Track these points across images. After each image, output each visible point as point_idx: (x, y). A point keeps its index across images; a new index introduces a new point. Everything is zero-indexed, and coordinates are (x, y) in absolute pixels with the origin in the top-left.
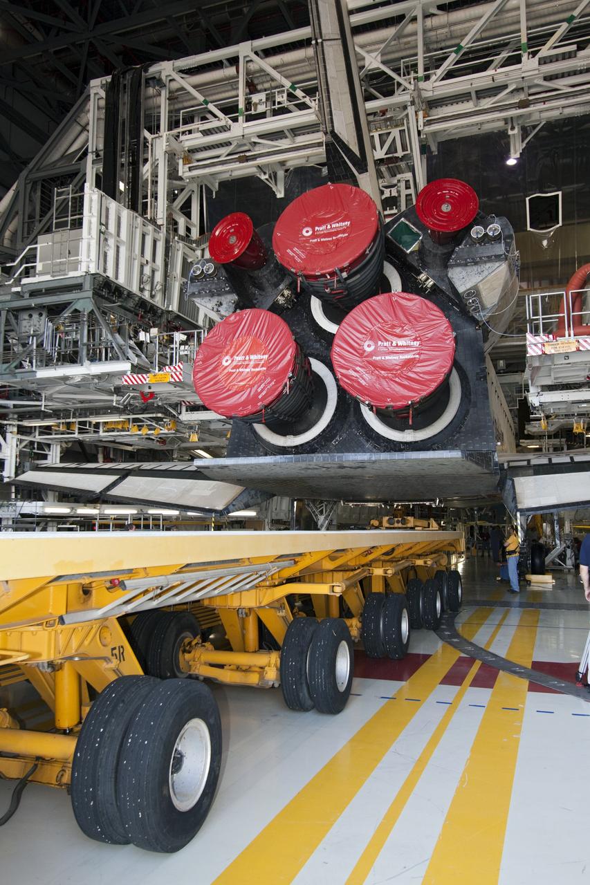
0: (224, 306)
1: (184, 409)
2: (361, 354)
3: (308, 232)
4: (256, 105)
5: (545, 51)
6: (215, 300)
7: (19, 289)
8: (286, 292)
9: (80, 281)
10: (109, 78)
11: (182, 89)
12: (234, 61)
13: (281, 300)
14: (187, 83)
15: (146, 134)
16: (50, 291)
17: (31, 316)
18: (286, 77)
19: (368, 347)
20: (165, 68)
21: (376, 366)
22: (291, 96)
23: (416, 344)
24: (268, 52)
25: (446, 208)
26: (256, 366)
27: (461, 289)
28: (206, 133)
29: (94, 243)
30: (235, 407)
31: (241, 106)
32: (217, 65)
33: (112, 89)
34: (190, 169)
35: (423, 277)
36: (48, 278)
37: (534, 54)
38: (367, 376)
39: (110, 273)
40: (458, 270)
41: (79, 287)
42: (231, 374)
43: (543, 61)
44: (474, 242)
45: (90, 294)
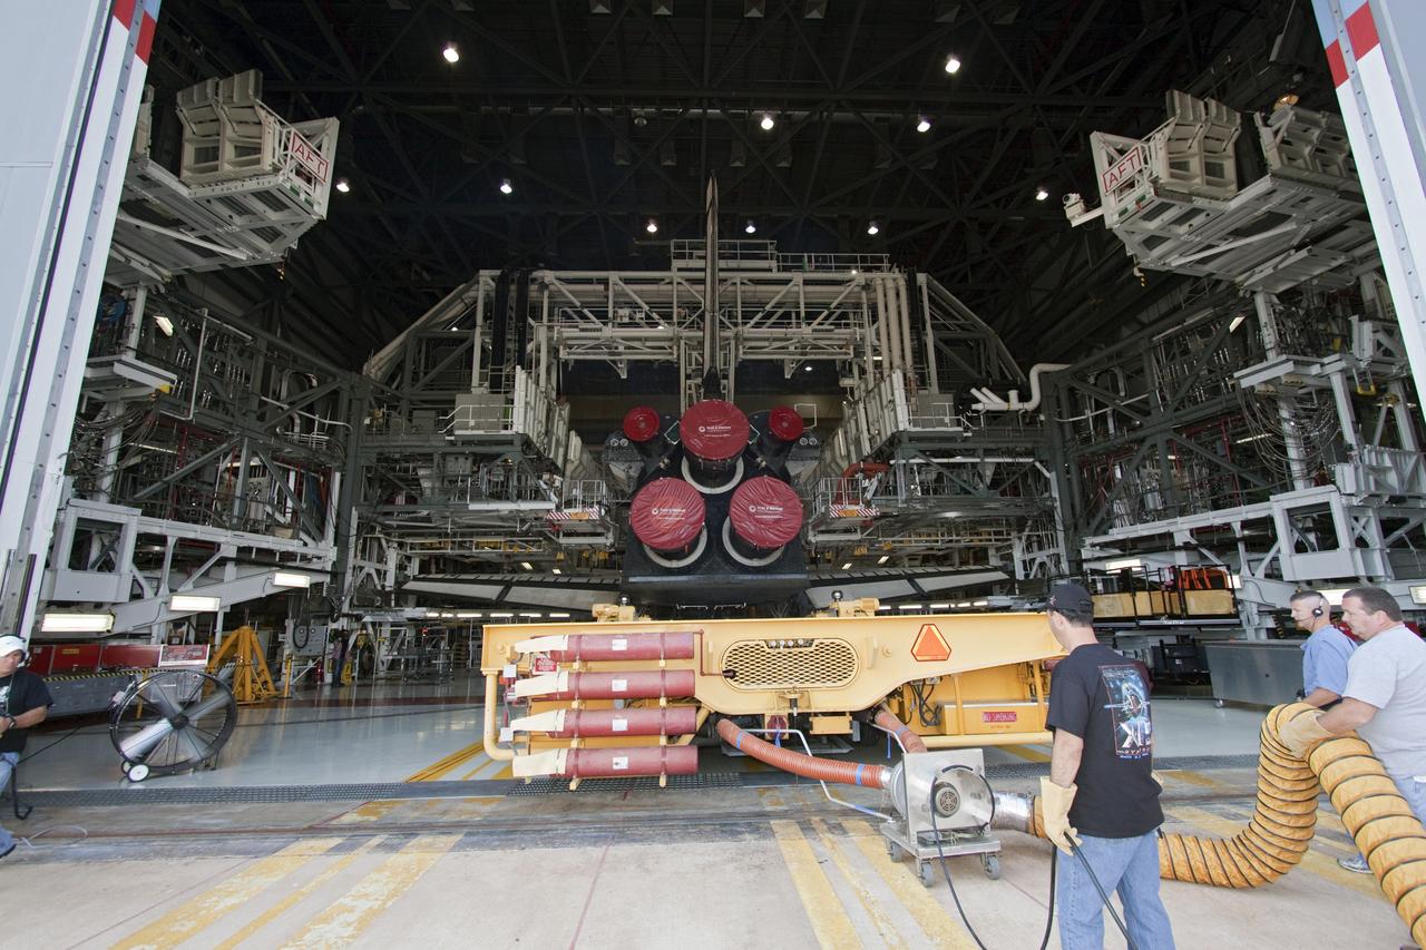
0: (633, 469)
1: (561, 535)
2: (749, 514)
3: (702, 429)
4: (621, 317)
5: (815, 324)
6: (626, 465)
7: (452, 438)
8: (666, 461)
9: (510, 438)
10: (497, 273)
11: (560, 291)
12: (605, 282)
13: (662, 465)
14: (565, 288)
15: (530, 320)
16: (481, 442)
17: (457, 459)
18: (647, 303)
19: (752, 509)
20: (549, 276)
21: (757, 521)
22: (648, 317)
23: (781, 509)
24: (627, 281)
25: (785, 424)
26: (677, 516)
27: (792, 474)
28: (583, 330)
29: (522, 410)
30: (664, 544)
31: (610, 315)
32: (589, 281)
33: (501, 282)
34: (569, 354)
35: (759, 460)
36: (481, 432)
37: (809, 324)
38: (752, 527)
39: (527, 432)
40: (791, 462)
41: (511, 443)
42: (659, 521)
43: (814, 330)
44: (801, 447)
45: (520, 449)
